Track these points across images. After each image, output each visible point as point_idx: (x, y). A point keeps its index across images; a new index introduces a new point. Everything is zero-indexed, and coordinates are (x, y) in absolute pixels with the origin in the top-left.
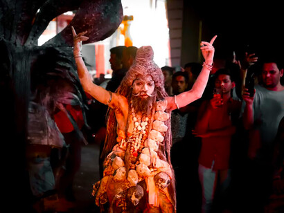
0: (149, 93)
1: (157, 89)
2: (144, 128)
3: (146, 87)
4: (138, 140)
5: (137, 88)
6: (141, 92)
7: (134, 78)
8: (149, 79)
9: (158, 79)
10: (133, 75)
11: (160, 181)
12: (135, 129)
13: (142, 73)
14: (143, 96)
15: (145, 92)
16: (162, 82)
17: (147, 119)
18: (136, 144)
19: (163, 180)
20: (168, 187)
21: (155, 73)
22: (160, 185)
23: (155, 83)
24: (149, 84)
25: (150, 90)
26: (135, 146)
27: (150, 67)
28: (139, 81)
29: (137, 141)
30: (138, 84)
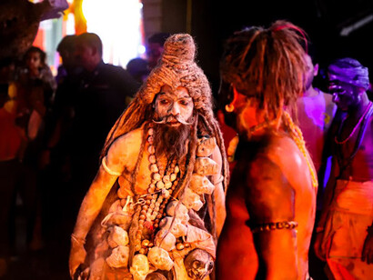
0: (182, 119)
1: (198, 112)
2: (169, 185)
3: (177, 108)
4: (156, 204)
5: (161, 109)
6: (167, 117)
7: (156, 91)
8: (182, 94)
9: (199, 94)
10: (155, 85)
11: (195, 266)
12: (153, 186)
13: (170, 84)
14: (170, 123)
15: (175, 117)
16: (208, 100)
17: (177, 170)
18: (150, 210)
19: (200, 264)
20: (210, 275)
21: (193, 84)
22: (196, 273)
23: (193, 100)
24: (182, 103)
25: (184, 114)
26: (148, 215)
27: (185, 73)
28: (165, 97)
29: (152, 206)
30: (163, 102)
